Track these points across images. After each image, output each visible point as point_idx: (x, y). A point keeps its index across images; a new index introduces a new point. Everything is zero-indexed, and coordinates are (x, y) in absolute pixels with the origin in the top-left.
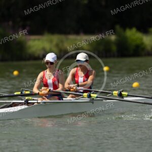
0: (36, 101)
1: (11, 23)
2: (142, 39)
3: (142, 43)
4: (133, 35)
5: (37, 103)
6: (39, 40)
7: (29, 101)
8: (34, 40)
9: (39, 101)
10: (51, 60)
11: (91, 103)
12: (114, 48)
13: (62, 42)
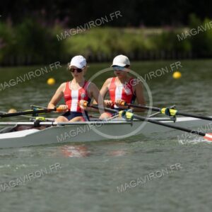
0: (51, 123)
1: (43, 12)
5: (53, 125)
6: (83, 34)
7: (41, 123)
9: (54, 123)
10: (78, 66)
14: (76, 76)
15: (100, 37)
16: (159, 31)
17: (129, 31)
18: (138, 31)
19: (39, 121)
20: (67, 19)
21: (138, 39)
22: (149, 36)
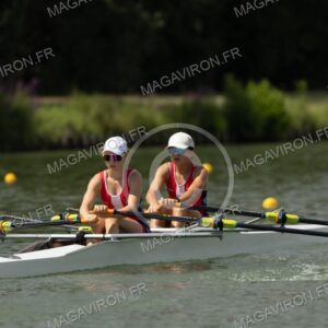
0: (101, 236)
2: (281, 105)
3: (283, 114)
4: (262, 94)
5: (105, 239)
6: (59, 106)
8: (51, 106)
9: (106, 236)
10: (117, 151)
11: (218, 239)
12: (222, 124)
13: (109, 110)
14: (112, 167)
15: (86, 109)
16: (177, 101)
17: (131, 100)
18: (145, 101)
19: (83, 233)
20: (35, 81)
21: (145, 113)
22: (163, 108)
